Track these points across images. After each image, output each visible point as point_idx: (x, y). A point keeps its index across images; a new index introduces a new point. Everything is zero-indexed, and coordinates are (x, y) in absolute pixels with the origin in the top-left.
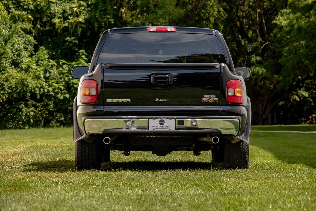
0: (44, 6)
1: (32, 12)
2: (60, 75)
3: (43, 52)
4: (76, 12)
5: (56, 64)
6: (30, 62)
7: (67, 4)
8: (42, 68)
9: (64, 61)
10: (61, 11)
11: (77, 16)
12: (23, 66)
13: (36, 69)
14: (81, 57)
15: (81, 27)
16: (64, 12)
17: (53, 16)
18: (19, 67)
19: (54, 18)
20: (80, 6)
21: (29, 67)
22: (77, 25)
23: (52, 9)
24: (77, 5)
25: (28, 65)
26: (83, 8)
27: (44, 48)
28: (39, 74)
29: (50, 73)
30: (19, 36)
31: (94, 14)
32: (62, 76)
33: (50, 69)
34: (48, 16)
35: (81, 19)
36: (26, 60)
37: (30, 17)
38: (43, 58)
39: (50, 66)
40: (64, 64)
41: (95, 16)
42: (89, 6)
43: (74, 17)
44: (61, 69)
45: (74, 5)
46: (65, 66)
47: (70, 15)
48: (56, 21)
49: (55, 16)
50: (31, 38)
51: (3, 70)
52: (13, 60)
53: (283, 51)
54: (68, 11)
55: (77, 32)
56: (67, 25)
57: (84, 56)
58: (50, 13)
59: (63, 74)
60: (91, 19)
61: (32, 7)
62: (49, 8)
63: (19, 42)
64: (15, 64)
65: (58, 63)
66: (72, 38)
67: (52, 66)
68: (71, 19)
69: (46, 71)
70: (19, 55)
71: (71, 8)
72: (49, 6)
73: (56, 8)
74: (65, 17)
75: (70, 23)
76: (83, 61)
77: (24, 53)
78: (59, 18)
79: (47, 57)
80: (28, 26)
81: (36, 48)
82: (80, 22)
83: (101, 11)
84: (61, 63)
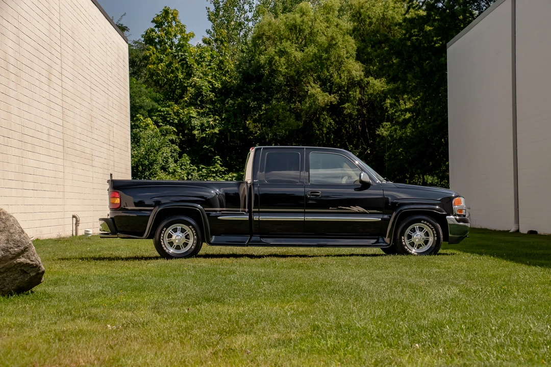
0: (186, 121)
1: (176, 126)
2: (200, 177)
3: (186, 159)
4: (212, 125)
5: (197, 169)
6: (175, 167)
7: (205, 119)
8: (185, 172)
9: (203, 166)
10: (199, 124)
11: (213, 128)
12: (171, 171)
13: (181, 173)
14: (216, 163)
15: (216, 137)
16: (202, 125)
17: (193, 128)
18: (166, 171)
19: (194, 130)
20: (215, 120)
21: (175, 171)
22: (213, 135)
23: (193, 123)
24: (213, 119)
25: (174, 170)
26: (217, 122)
27: (186, 155)
28: (183, 177)
29: (192, 175)
30: (167, 146)
31: (227, 126)
32: (201, 178)
33: (192, 172)
34: (188, 129)
35: (216, 131)
36: (172, 166)
37: (175, 129)
38: (186, 164)
39: (192, 170)
40: (203, 168)
41: (228, 128)
42: (222, 120)
43: (210, 129)
44: (200, 172)
45: (210, 120)
46: (203, 170)
47: (207, 127)
48: (196, 132)
49: (195, 128)
50: (177, 147)
51: (155, 174)
52: (163, 165)
53: (385, 155)
54: (205, 124)
55: (213, 141)
56: (204, 135)
57: (219, 161)
58: (191, 126)
59: (202, 176)
60: (224, 130)
61: (176, 121)
62: (190, 122)
63: (166, 151)
64: (164, 169)
65: (198, 167)
66: (209, 146)
67: (194, 170)
68: (208, 131)
69: (188, 174)
70: (167, 162)
71: (208, 122)
72: (190, 121)
73: (196, 122)
74: (203, 128)
75: (206, 134)
76: (219, 166)
77: (171, 160)
78: (198, 130)
79: (188, 162)
80: (174, 137)
81: (180, 156)
82: (215, 133)
83: (232, 123)
84: (200, 167)
